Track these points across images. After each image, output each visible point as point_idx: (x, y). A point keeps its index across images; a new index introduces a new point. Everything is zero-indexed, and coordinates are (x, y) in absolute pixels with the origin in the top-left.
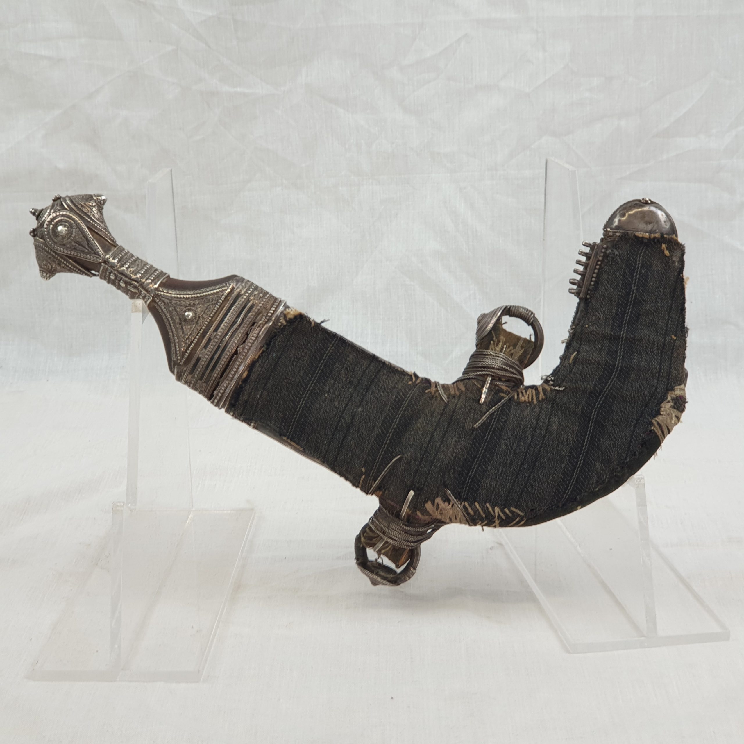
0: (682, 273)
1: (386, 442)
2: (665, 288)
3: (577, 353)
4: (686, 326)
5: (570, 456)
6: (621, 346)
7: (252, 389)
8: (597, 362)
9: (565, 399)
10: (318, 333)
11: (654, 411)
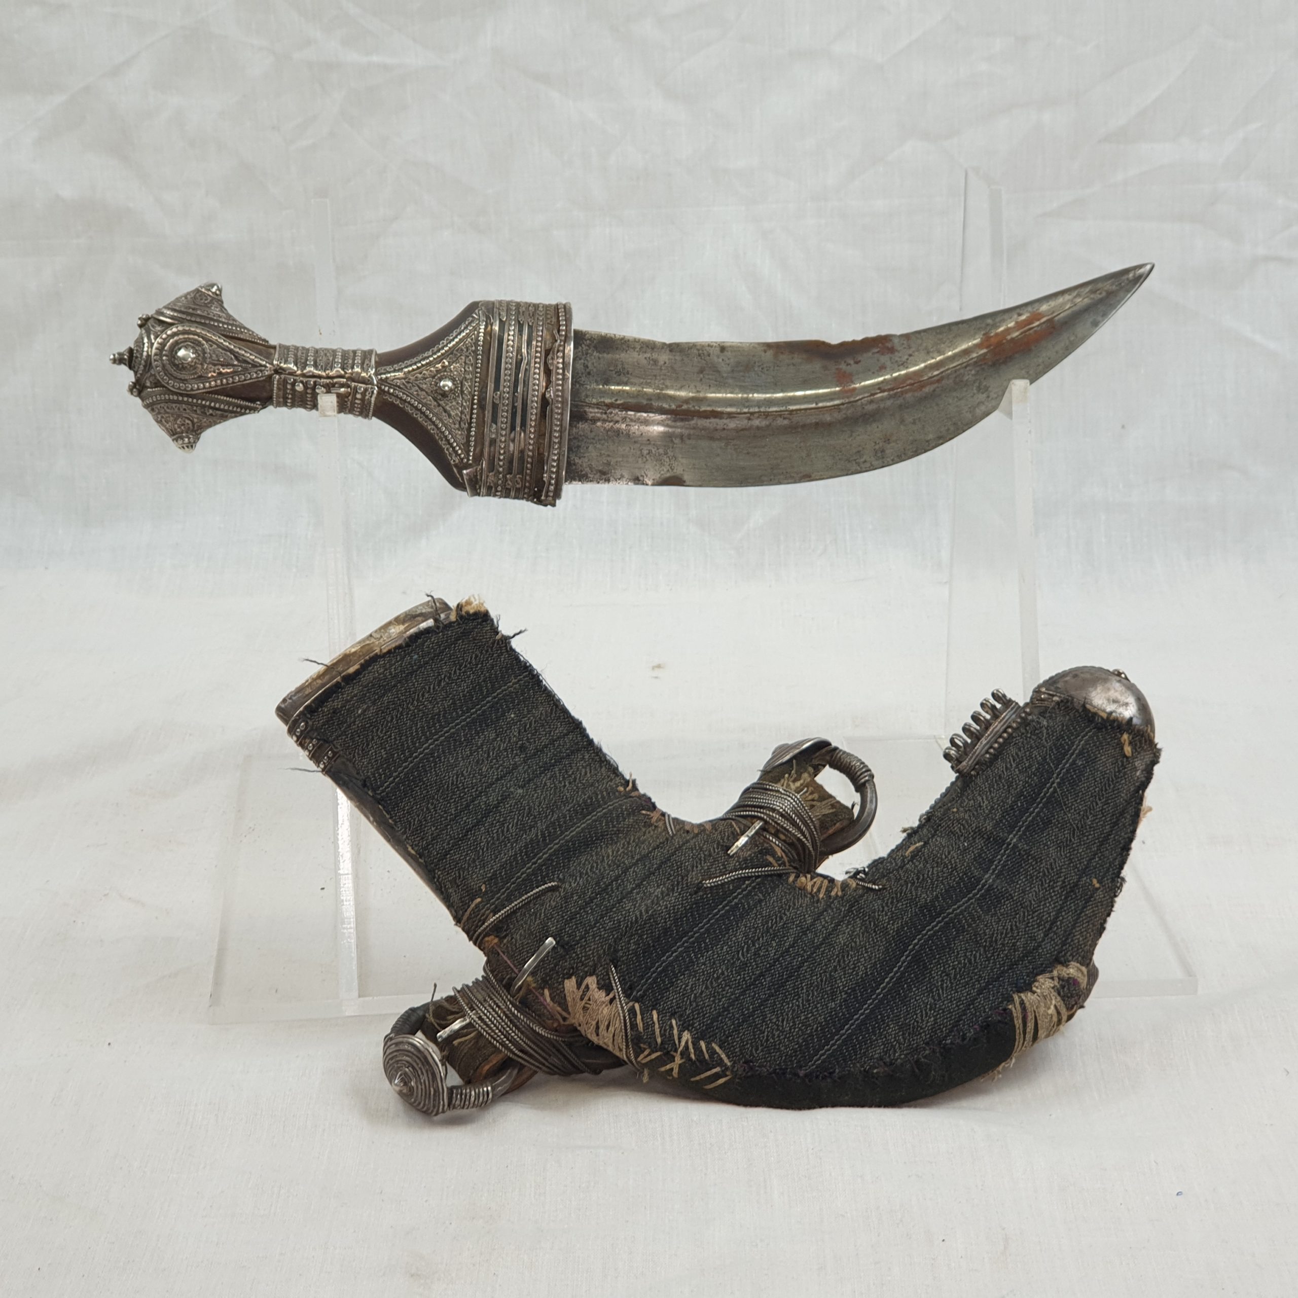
0: (1144, 791)
1: (543, 855)
2: (1106, 803)
3: (924, 845)
4: (1122, 875)
5: (849, 995)
6: (1002, 857)
7: (355, 696)
8: (952, 865)
9: (877, 905)
10: (502, 654)
11: (1022, 981)
